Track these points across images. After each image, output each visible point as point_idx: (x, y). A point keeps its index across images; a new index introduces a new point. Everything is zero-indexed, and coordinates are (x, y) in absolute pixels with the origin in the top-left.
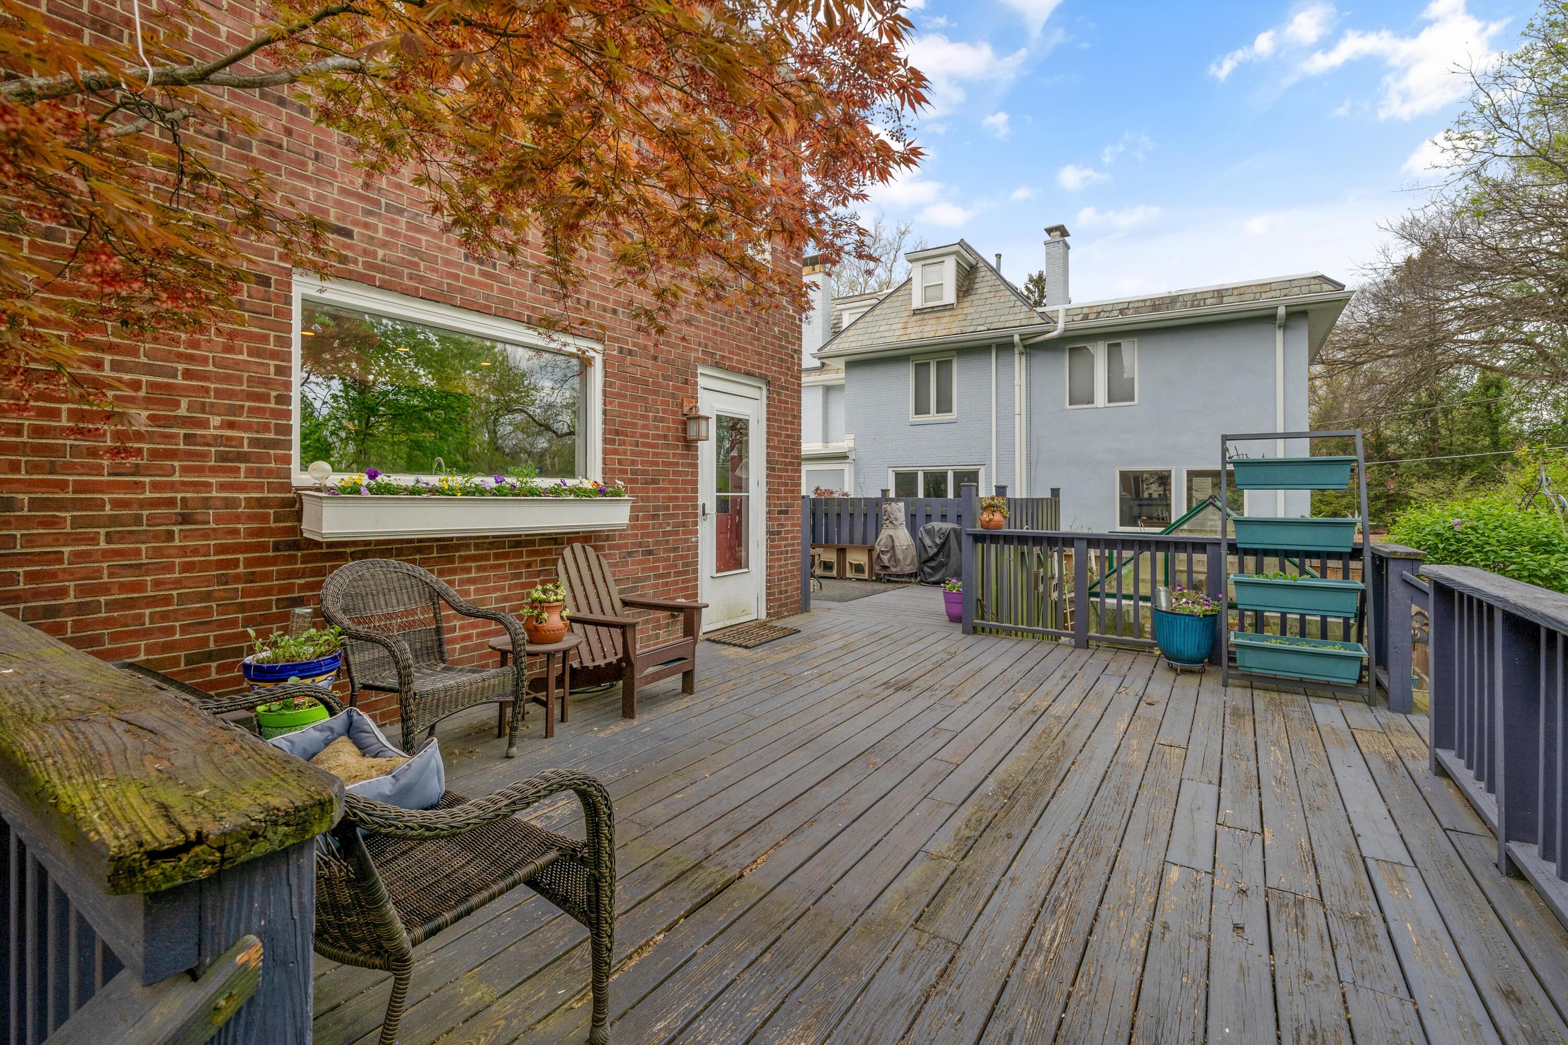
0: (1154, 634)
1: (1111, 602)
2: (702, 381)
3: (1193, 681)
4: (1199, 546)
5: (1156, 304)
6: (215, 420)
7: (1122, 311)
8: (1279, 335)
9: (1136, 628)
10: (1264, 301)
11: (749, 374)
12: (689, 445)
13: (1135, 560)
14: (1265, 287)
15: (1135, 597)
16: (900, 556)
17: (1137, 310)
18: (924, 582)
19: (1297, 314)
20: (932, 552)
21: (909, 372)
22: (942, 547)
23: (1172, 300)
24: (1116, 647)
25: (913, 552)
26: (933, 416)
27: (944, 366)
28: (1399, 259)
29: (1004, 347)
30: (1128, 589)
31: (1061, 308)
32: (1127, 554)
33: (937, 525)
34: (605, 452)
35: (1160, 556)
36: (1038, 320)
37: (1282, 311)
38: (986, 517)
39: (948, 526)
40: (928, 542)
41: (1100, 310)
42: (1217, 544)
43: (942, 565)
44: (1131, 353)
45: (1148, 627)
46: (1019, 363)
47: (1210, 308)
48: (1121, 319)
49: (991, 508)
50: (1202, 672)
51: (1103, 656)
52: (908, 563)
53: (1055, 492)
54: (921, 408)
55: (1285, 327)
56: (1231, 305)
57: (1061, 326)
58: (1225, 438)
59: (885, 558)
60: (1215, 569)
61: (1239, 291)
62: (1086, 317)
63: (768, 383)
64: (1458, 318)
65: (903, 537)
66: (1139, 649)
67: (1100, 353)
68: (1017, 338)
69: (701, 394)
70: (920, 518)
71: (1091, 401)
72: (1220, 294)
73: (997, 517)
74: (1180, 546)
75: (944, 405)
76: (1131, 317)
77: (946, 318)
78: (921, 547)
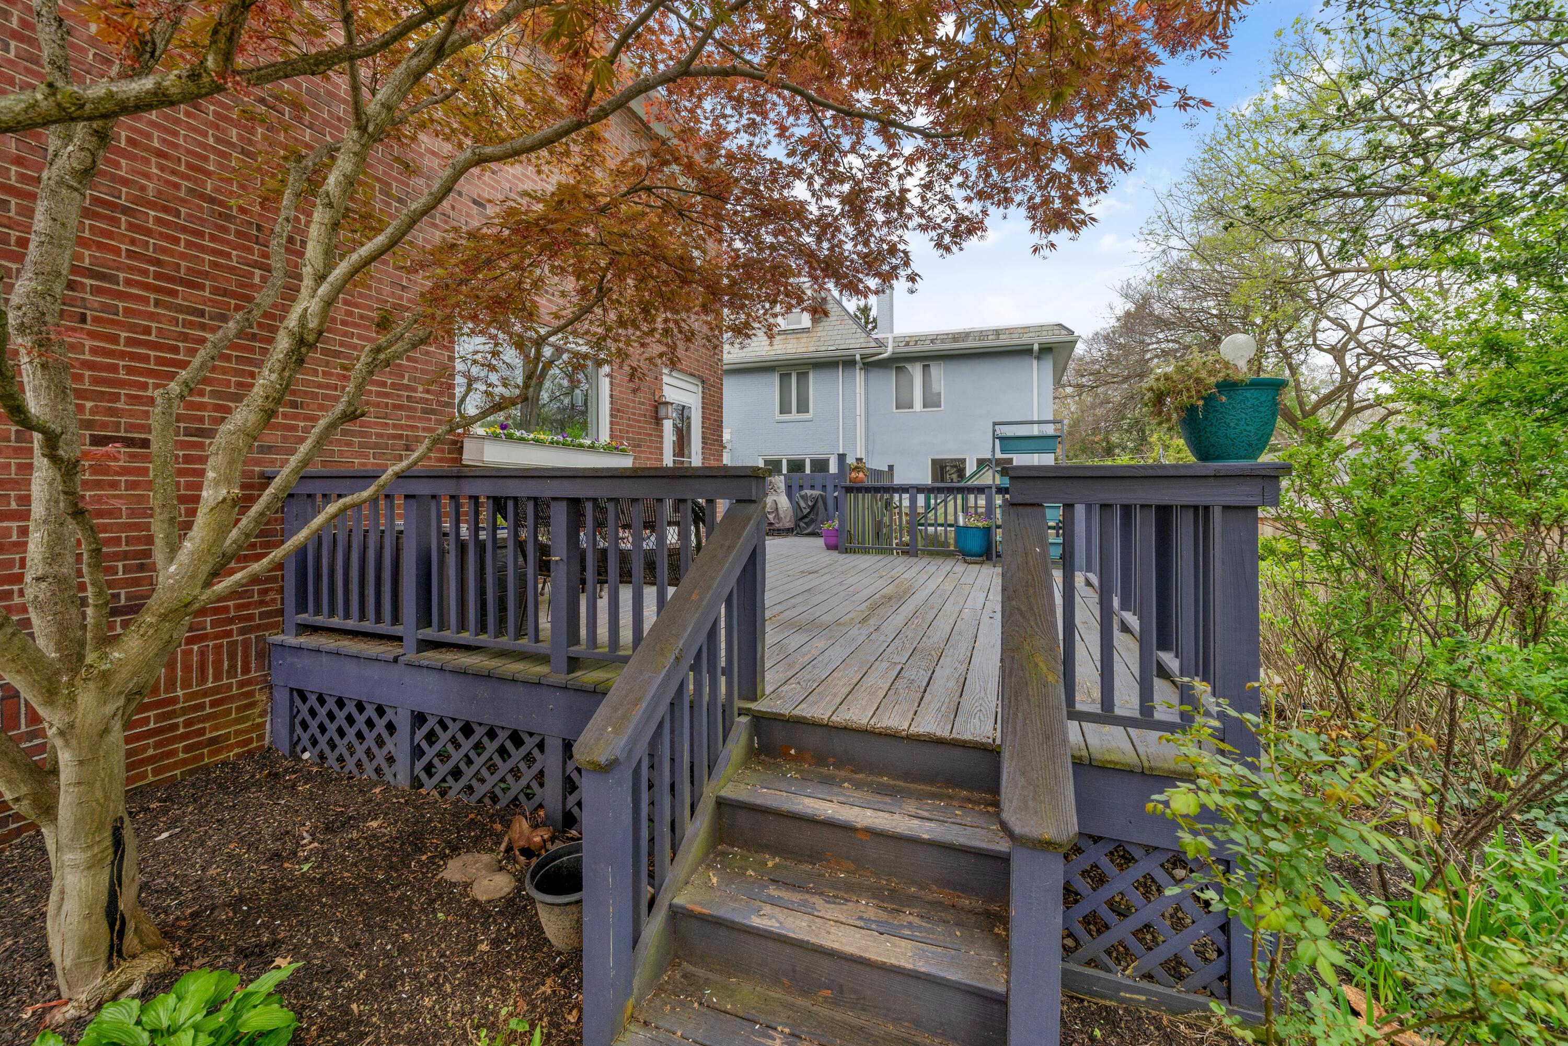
0: (956, 546)
1: (931, 529)
2: (666, 379)
3: (977, 567)
4: (980, 490)
5: (956, 337)
6: (420, 388)
7: (932, 341)
8: (1035, 363)
9: (946, 544)
10: (1025, 340)
11: (692, 375)
12: (658, 421)
13: (945, 501)
14: (1026, 329)
15: (945, 525)
16: (782, 515)
17: (943, 341)
18: (800, 534)
19: (1046, 350)
20: (806, 511)
21: (776, 379)
22: (813, 508)
23: (966, 335)
24: (932, 554)
25: (791, 513)
26: (794, 416)
27: (803, 376)
28: (1120, 312)
29: (849, 363)
30: (941, 520)
31: (890, 336)
32: (941, 497)
33: (809, 492)
34: (611, 423)
35: (959, 496)
36: (873, 344)
37: (1036, 347)
38: (853, 475)
39: (816, 493)
40: (803, 504)
41: (917, 340)
42: (990, 487)
43: (813, 521)
44: (938, 371)
45: (952, 541)
46: (859, 376)
47: (991, 342)
48: (932, 347)
49: (857, 469)
50: (982, 563)
51: (926, 560)
52: (788, 523)
53: (891, 468)
54: (784, 408)
55: (1038, 358)
56: (1005, 341)
57: (890, 349)
58: (995, 424)
59: (771, 517)
60: (990, 502)
61: (1010, 331)
62: (907, 344)
63: (703, 382)
64: (1157, 356)
65: (784, 502)
66: (948, 555)
67: (916, 371)
68: (858, 357)
69: (665, 387)
70: (795, 488)
71: (911, 406)
72: (997, 332)
73: (861, 475)
74: (971, 490)
75: (803, 407)
76: (939, 346)
77: (804, 338)
78: (796, 506)
